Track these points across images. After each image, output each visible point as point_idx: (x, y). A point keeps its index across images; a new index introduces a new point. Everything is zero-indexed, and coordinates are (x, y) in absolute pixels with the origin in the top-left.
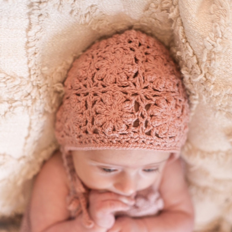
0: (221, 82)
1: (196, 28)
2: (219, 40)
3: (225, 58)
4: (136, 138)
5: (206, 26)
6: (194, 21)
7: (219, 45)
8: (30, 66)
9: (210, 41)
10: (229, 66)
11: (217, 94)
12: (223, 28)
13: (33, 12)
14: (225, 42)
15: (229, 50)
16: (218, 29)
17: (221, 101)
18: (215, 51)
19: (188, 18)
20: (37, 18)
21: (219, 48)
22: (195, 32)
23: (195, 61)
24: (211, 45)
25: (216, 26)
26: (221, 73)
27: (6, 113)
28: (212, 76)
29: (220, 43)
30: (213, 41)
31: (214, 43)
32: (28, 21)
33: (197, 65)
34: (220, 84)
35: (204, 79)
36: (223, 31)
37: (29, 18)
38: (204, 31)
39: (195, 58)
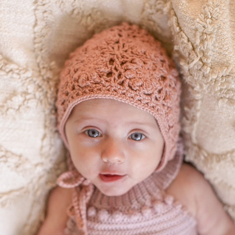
0: (217, 65)
1: (187, 12)
2: (209, 21)
3: (218, 39)
4: (107, 87)
5: (196, 10)
6: (185, 7)
7: (209, 26)
8: (38, 61)
9: (201, 22)
10: (222, 47)
11: (215, 77)
12: (211, 8)
13: (38, 8)
14: (215, 22)
15: (220, 31)
16: (207, 9)
17: (220, 84)
18: (207, 32)
19: (179, 4)
20: (41, 14)
21: (210, 29)
22: (186, 17)
23: (191, 47)
24: (201, 26)
25: (204, 8)
26: (215, 56)
27: (20, 106)
28: (208, 58)
29: (211, 24)
30: (203, 22)
31: (204, 24)
32: (34, 17)
33: (193, 51)
34: (216, 67)
35: (201, 63)
36: (211, 12)
37: (35, 15)
38: (194, 14)
39: (190, 44)
